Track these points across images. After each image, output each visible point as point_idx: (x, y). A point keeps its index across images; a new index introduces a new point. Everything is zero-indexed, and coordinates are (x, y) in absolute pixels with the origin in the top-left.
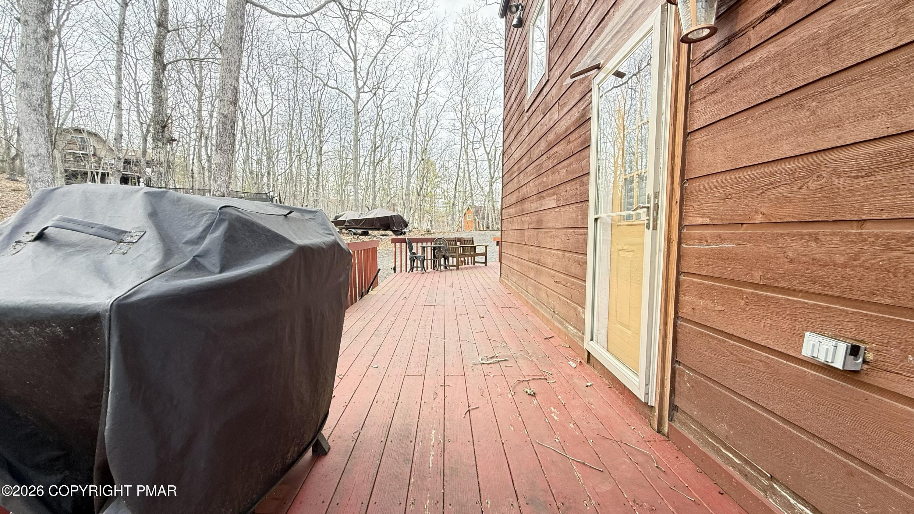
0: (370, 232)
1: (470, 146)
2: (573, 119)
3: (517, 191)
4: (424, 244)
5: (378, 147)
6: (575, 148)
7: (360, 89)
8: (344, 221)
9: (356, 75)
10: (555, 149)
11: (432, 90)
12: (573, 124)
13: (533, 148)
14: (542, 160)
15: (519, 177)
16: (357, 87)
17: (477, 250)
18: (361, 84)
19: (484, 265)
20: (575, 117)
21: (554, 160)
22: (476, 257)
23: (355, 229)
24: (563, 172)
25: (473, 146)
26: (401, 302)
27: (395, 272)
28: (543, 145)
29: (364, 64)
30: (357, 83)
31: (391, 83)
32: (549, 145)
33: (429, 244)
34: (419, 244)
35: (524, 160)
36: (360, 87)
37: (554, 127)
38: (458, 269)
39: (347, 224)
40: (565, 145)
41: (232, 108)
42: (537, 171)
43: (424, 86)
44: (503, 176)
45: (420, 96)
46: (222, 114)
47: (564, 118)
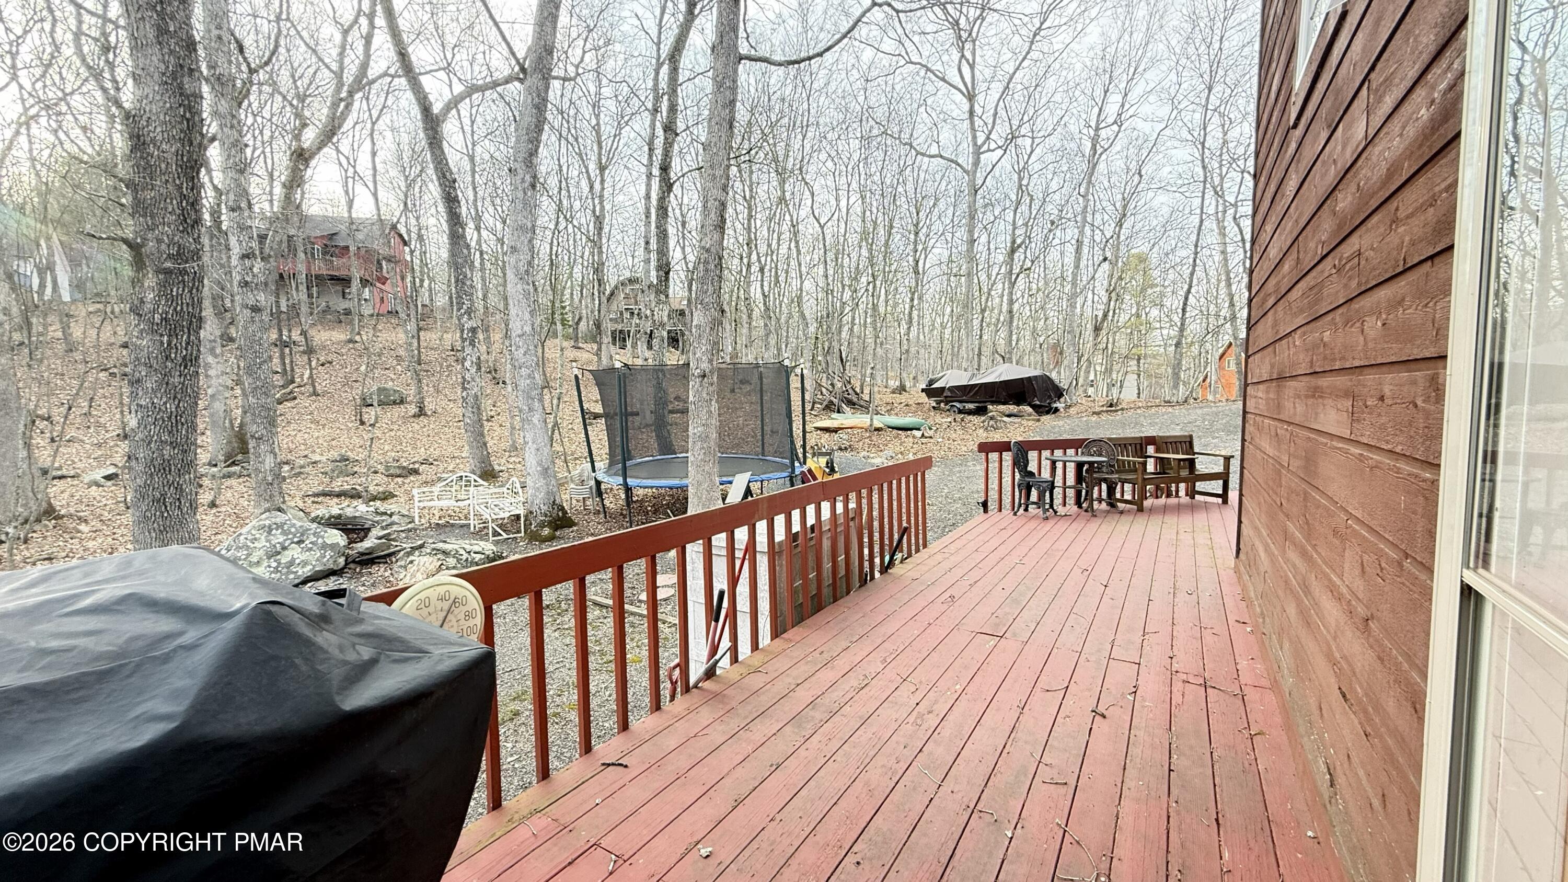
0: (990, 407)
1: (1231, 212)
2: (1411, 131)
3: (1270, 349)
4: (1058, 453)
5: (1019, 246)
6: (1413, 243)
7: (980, 147)
8: (943, 389)
9: (972, 123)
10: (1354, 243)
11: (1131, 112)
12: (1409, 153)
13: (1304, 234)
14: (1323, 272)
15: (1276, 313)
16: (975, 144)
17: (1198, 466)
18: (981, 138)
19: (1220, 500)
20: (1420, 124)
21: (1350, 278)
22: (1197, 484)
23: (960, 402)
24: (1373, 326)
25: (1236, 212)
26: (938, 607)
27: (986, 511)
28: (1326, 228)
29: (987, 100)
30: (974, 138)
31: (1046, 121)
32: (1340, 227)
33: (1071, 452)
34: (1046, 453)
35: (1286, 267)
36: (979, 143)
37: (1354, 169)
38: (1141, 509)
39: (948, 394)
40: (1382, 230)
41: (716, 236)
42: (1311, 305)
43: (1111, 110)
44: (1250, 301)
45: (1103, 133)
46: (703, 248)
47: (1381, 134)
